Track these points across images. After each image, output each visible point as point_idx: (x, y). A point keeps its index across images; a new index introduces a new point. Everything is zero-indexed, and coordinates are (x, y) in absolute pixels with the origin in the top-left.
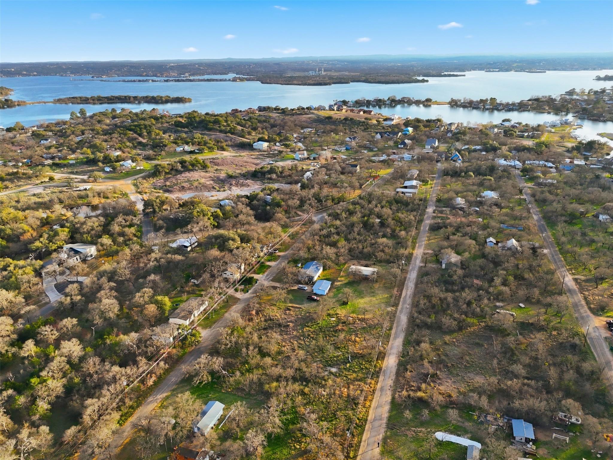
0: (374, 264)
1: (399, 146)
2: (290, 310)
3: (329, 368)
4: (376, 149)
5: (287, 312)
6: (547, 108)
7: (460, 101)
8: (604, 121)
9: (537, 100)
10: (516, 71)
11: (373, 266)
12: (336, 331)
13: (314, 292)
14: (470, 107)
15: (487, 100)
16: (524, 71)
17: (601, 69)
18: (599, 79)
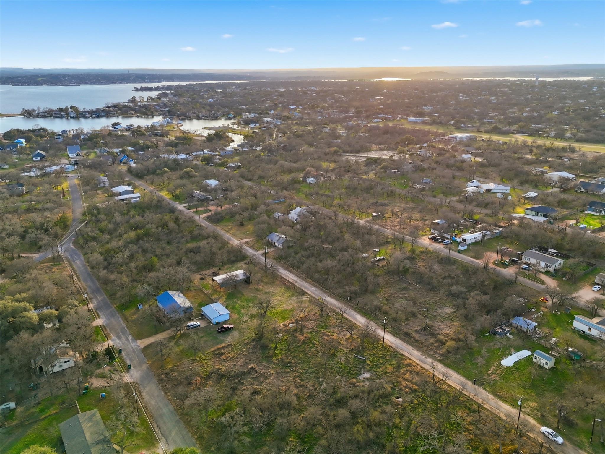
0: (220, 269)
1: (34, 159)
2: (223, 354)
3: (361, 377)
4: (6, 166)
5: (224, 357)
6: (133, 113)
7: (34, 111)
8: (191, 119)
9: (115, 106)
10: (48, 85)
11: (221, 272)
12: (304, 342)
13: (214, 323)
14: (51, 116)
15: (67, 109)
16: (57, 85)
17: (127, 83)
18: (137, 90)
